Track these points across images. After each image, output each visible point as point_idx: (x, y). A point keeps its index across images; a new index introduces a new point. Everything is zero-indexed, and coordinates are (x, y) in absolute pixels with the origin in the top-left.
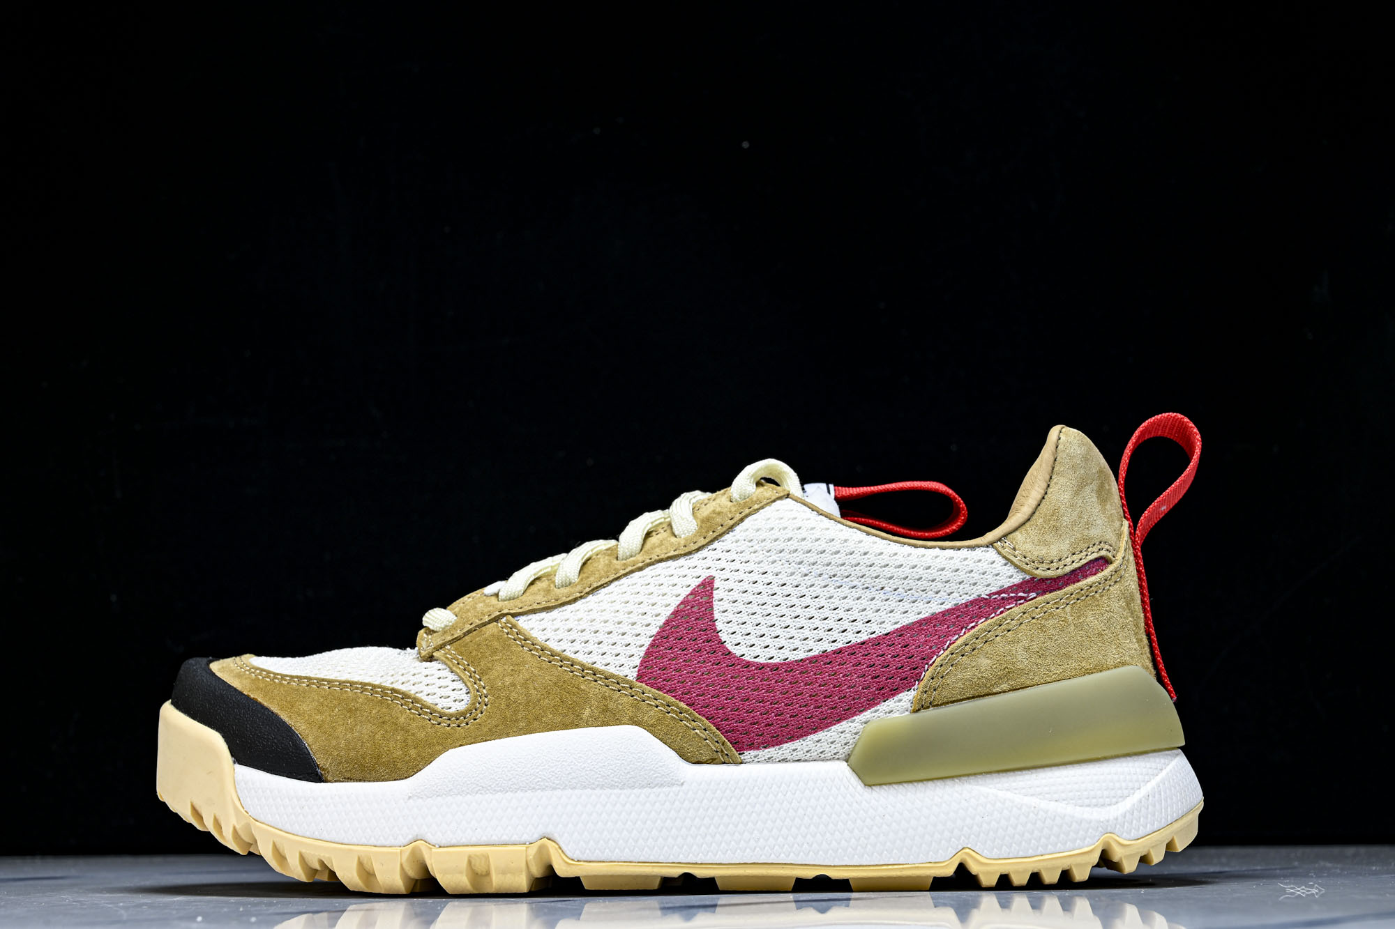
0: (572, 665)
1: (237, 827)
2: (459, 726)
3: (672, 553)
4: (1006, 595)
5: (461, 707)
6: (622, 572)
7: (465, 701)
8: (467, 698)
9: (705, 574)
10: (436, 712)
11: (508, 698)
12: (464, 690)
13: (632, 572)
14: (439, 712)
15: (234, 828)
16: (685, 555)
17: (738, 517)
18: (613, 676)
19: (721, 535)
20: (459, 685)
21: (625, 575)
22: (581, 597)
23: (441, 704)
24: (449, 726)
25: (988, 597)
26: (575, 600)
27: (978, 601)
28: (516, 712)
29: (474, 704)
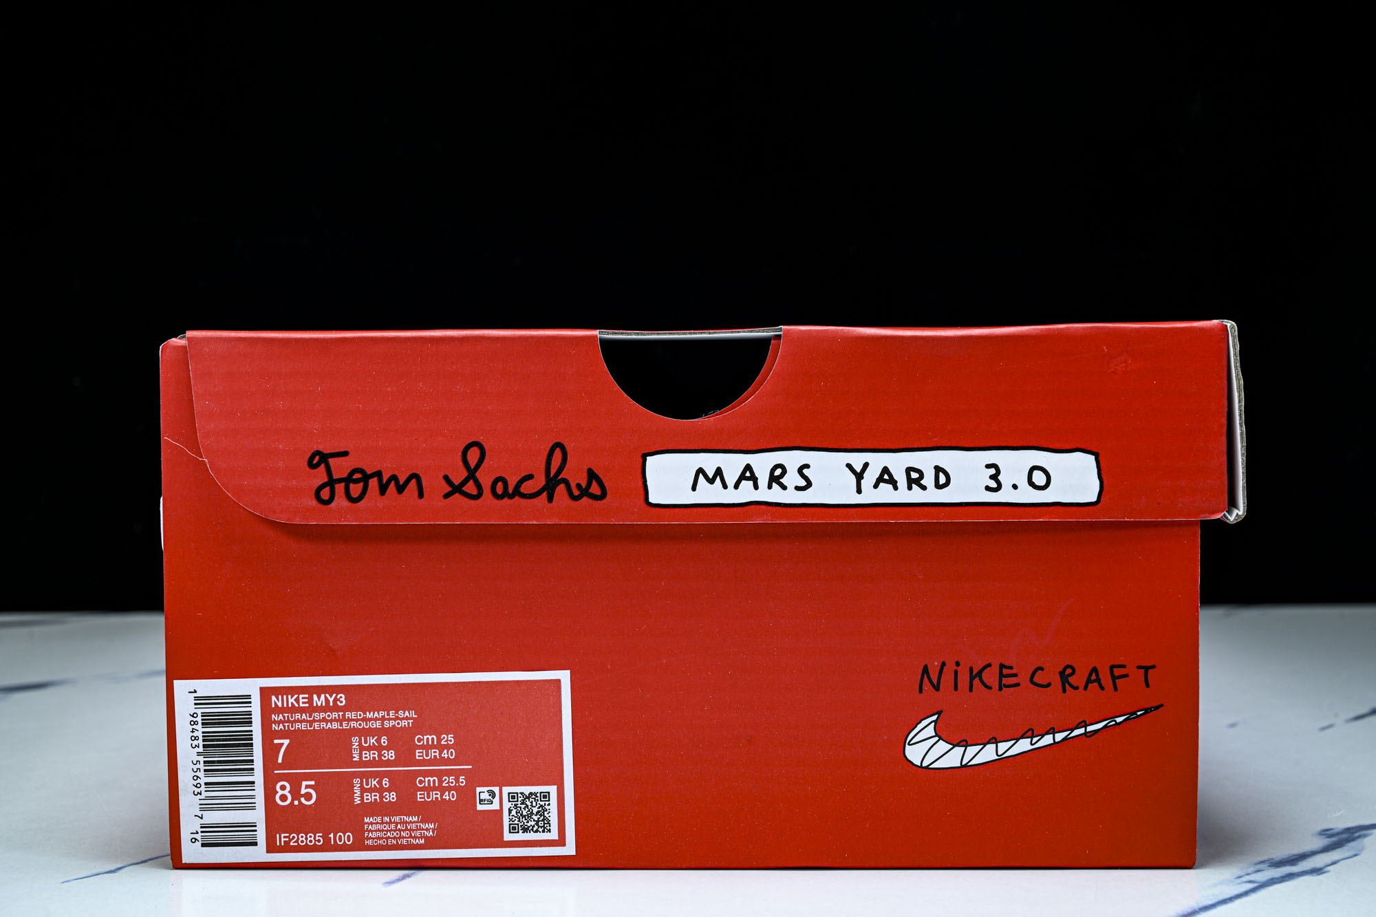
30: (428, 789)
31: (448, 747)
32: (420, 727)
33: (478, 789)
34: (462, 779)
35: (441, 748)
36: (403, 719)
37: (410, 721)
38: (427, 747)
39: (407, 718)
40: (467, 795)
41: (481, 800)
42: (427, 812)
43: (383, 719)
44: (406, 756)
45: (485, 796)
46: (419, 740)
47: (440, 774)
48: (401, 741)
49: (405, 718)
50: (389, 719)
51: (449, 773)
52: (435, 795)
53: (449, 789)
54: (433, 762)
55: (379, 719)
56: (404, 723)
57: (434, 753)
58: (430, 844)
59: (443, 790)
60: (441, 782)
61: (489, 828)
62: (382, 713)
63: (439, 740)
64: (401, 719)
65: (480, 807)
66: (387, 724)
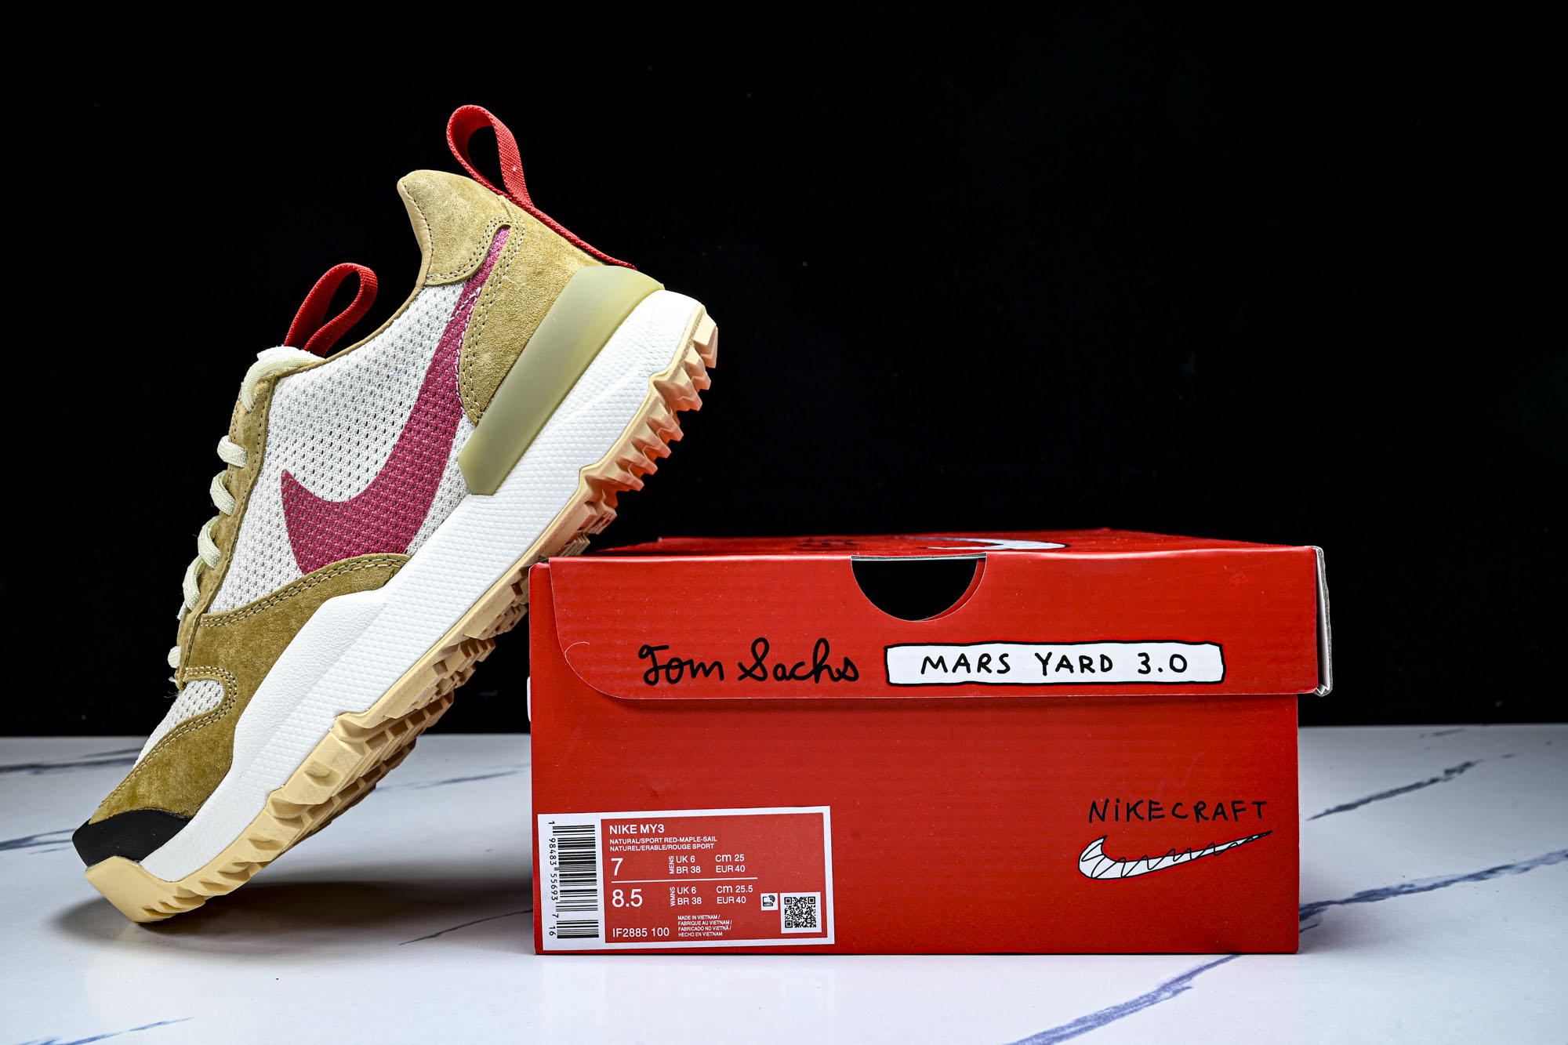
0: (260, 605)
1: (176, 895)
2: (231, 708)
3: (250, 483)
4: (463, 306)
5: (222, 695)
6: (237, 522)
7: (222, 689)
8: (220, 687)
9: (278, 474)
10: (211, 713)
11: (242, 663)
12: (215, 684)
13: (243, 516)
14: (213, 712)
15: (175, 897)
16: (258, 475)
17: (262, 420)
18: (289, 586)
19: (265, 441)
20: (210, 684)
21: (241, 522)
22: (229, 562)
23: (211, 706)
24: (225, 713)
25: (453, 318)
26: (228, 567)
27: (451, 325)
28: (253, 666)
29: (226, 686)
30: (725, 895)
31: (740, 863)
32: (719, 849)
33: (762, 895)
34: (750, 887)
35: (735, 864)
36: (707, 842)
37: (712, 844)
38: (724, 864)
39: (710, 842)
40: (754, 899)
41: (764, 903)
42: (724, 912)
43: (692, 842)
44: (708, 870)
45: (767, 900)
46: (719, 858)
47: (734, 884)
48: (705, 859)
49: (708, 842)
50: (696, 843)
51: (740, 883)
52: (730, 899)
53: (741, 895)
54: (729, 874)
55: (689, 843)
56: (707, 846)
57: (730, 868)
58: (727, 936)
59: (736, 896)
60: (734, 889)
61: (769, 925)
62: (691, 838)
63: (733, 858)
64: (705, 843)
65: (763, 908)
66: (695, 847)
